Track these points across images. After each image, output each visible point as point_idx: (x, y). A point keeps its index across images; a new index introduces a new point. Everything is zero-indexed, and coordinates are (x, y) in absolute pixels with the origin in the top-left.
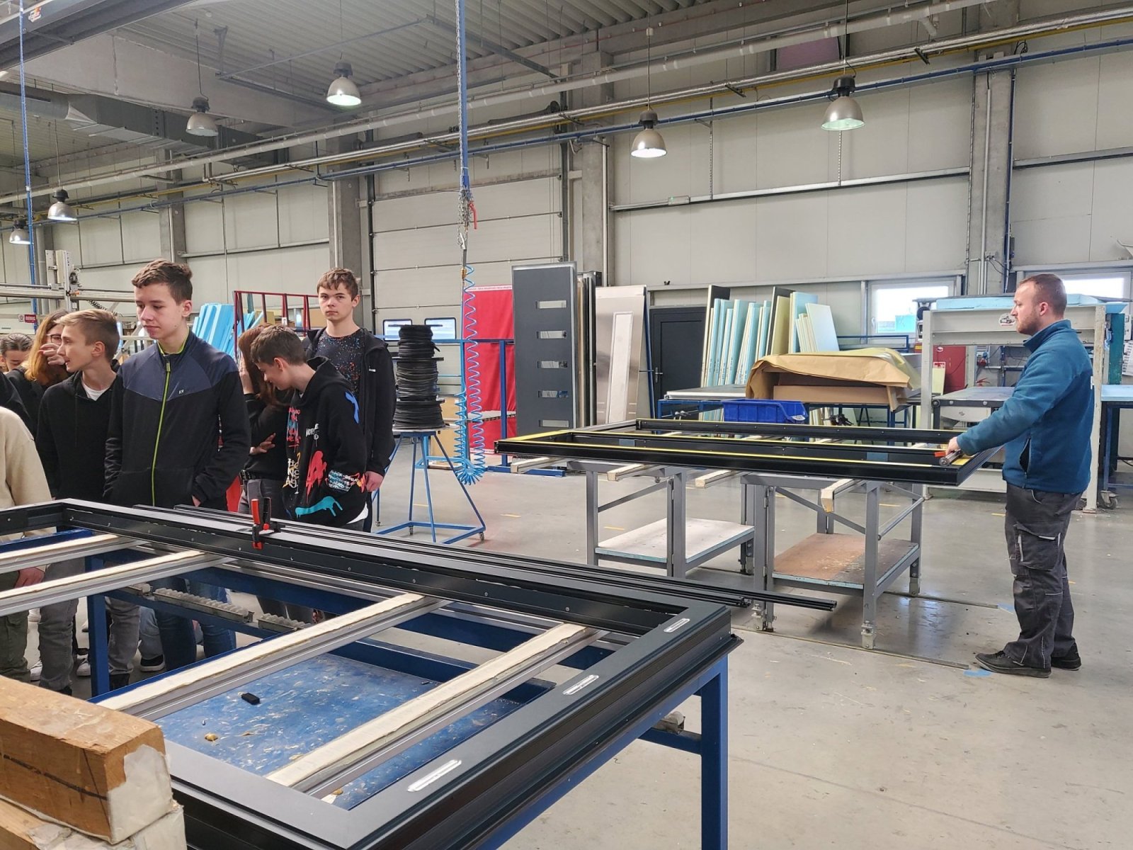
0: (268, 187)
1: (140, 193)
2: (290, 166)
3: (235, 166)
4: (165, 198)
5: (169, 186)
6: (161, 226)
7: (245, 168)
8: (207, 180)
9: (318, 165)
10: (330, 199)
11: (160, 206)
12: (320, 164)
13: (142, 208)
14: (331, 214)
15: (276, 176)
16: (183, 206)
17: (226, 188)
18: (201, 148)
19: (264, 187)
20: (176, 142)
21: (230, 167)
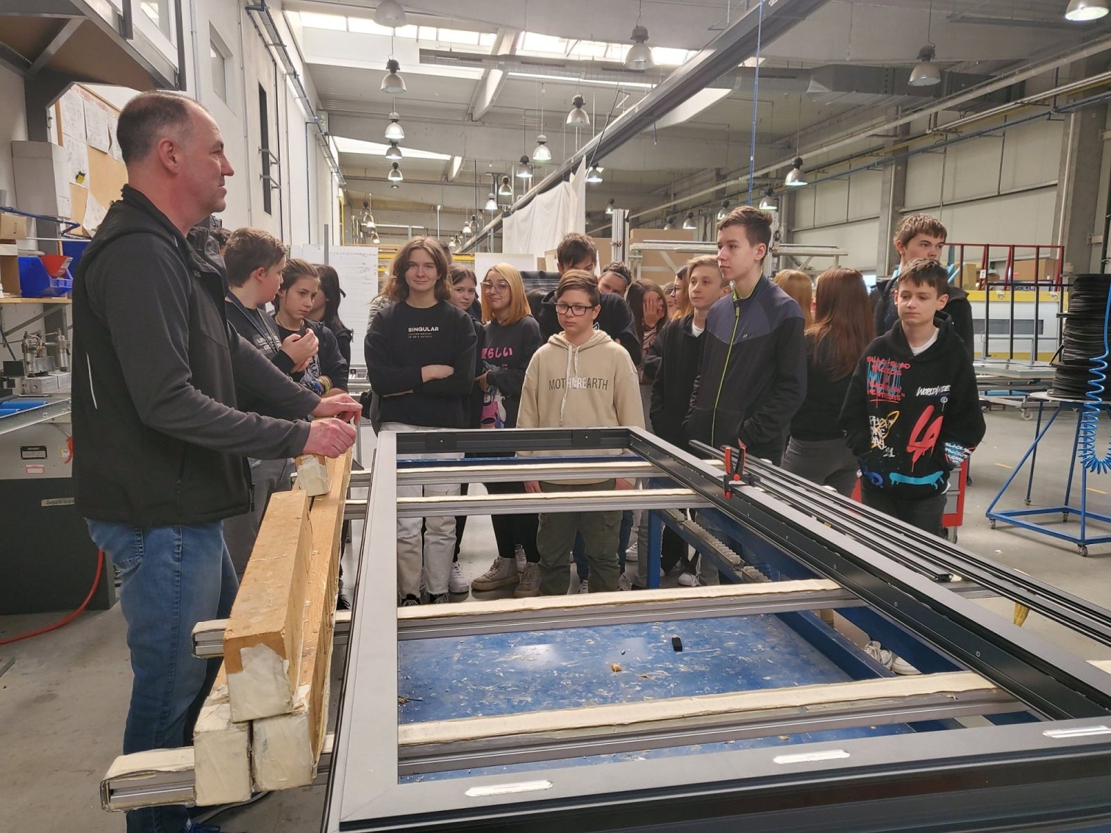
0: (993, 130)
1: (867, 153)
2: (1021, 102)
3: (962, 112)
4: (890, 155)
5: (896, 143)
6: (884, 183)
7: (973, 113)
8: (931, 131)
9: (1055, 96)
10: (1066, 134)
11: (884, 164)
12: (1058, 95)
13: (868, 168)
14: (1064, 153)
15: (1006, 116)
16: (907, 162)
17: (951, 136)
18: (927, 99)
19: (990, 131)
20: (902, 97)
21: (957, 114)
